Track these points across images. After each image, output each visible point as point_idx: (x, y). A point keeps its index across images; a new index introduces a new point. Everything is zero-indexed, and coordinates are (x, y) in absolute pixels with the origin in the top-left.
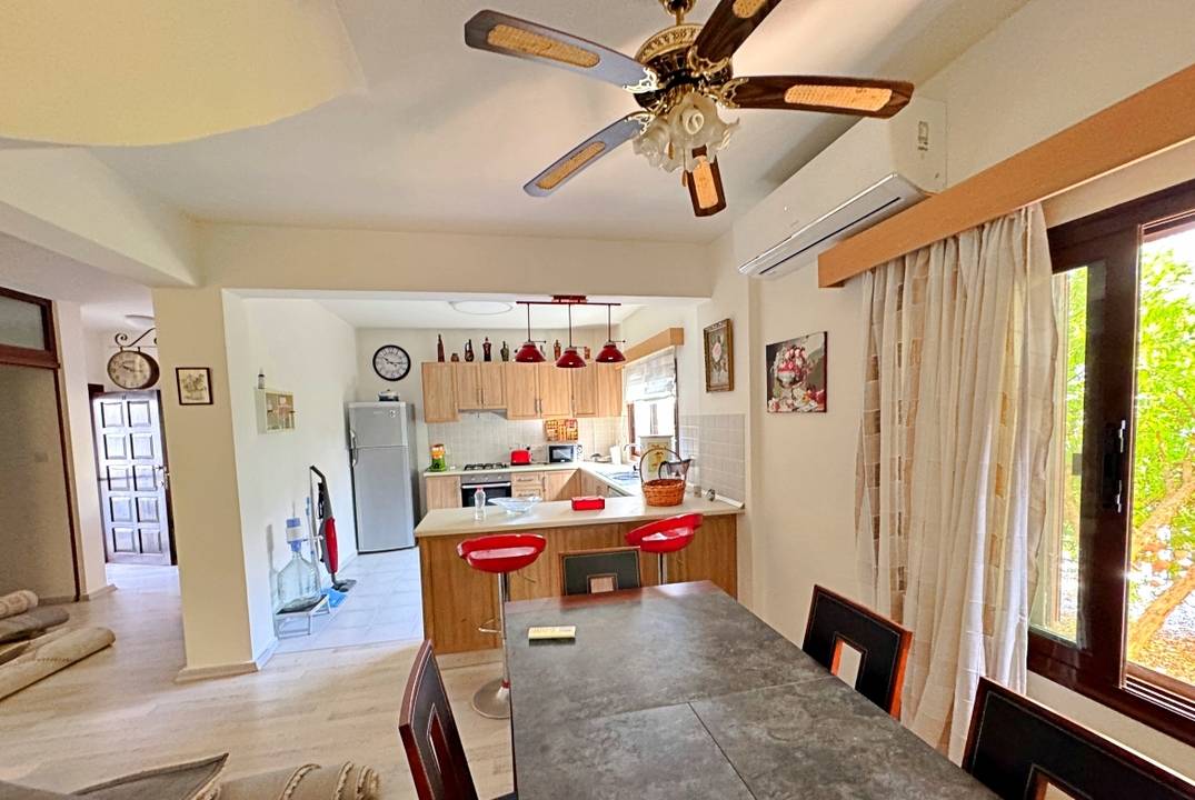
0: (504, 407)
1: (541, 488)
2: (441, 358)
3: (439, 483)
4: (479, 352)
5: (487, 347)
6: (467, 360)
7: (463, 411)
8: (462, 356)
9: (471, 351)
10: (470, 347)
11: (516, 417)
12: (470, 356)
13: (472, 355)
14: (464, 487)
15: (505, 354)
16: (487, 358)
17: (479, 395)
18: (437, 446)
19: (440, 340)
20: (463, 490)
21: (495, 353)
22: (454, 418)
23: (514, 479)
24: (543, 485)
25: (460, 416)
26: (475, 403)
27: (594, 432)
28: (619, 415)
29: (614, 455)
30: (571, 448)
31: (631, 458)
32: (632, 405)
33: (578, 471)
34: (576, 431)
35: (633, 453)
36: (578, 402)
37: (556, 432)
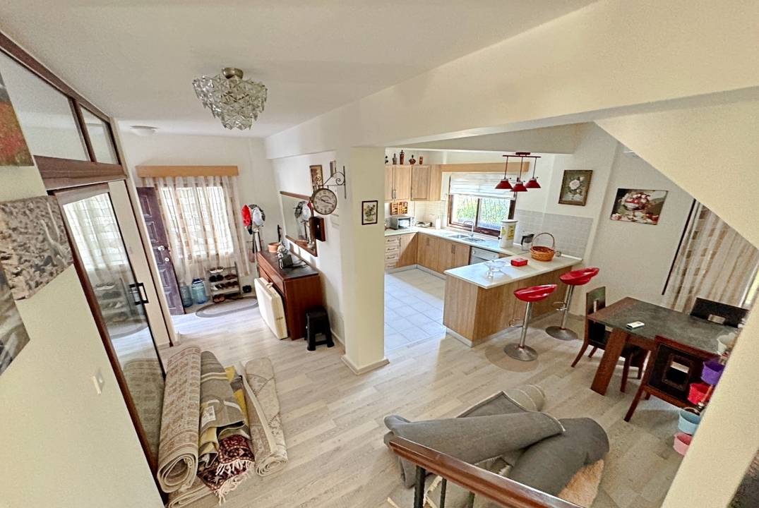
1: (398, 245)
24: (400, 243)
27: (415, 209)
28: (439, 200)
29: (438, 224)
30: (409, 219)
31: (448, 226)
32: (452, 196)
33: (418, 233)
34: (406, 208)
35: (450, 223)
36: (415, 192)
37: (396, 209)
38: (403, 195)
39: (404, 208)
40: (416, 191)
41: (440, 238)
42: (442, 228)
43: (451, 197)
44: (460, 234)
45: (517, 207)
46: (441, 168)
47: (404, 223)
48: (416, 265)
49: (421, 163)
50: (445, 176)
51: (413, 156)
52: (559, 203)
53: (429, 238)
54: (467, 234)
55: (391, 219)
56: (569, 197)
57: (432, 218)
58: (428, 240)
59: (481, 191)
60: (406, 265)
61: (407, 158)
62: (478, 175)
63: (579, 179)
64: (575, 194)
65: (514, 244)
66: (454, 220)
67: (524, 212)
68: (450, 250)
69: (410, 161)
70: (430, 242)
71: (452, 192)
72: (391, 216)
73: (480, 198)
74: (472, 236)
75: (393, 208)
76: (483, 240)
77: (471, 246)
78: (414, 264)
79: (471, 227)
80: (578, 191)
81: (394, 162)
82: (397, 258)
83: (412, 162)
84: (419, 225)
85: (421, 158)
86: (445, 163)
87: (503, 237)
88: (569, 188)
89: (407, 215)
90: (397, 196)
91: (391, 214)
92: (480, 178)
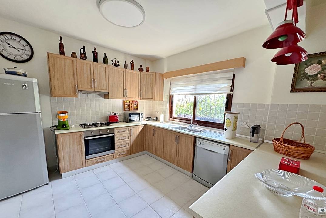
0: (107, 91)
1: (129, 135)
2: (62, 53)
3: (68, 137)
4: (90, 56)
5: (95, 54)
6: (82, 59)
7: (81, 91)
8: (78, 55)
9: (84, 53)
10: (84, 51)
11: (113, 97)
12: (84, 56)
13: (85, 57)
14: (86, 138)
15: (105, 60)
16: (96, 60)
17: (92, 83)
18: (63, 113)
19: (61, 40)
20: (85, 140)
21: (100, 58)
22: (75, 95)
23: (116, 131)
24: (130, 133)
25: (79, 94)
26: (89, 87)
27: (144, 107)
28: (162, 100)
29: (162, 118)
30: (139, 114)
31: (169, 120)
32: (172, 96)
33: (146, 125)
34: (137, 106)
35: (171, 118)
36: (143, 93)
37: (129, 106)
38: (133, 95)
39: (136, 105)
40: (144, 93)
41: (165, 129)
42: (165, 121)
43: (171, 97)
44: (180, 126)
45: (234, 101)
46: (163, 76)
47: (133, 118)
48: (145, 151)
49: (148, 71)
50: (166, 82)
51: (141, 66)
52: (292, 91)
53: (156, 128)
54: (187, 126)
55: (124, 114)
56: (307, 84)
57: (157, 114)
58: (154, 131)
59: (197, 90)
60: (136, 152)
61: (136, 67)
62: (194, 77)
63: (320, 63)
64: (314, 80)
65: (236, 135)
66: (174, 115)
67: (242, 105)
68: (174, 141)
69: (139, 69)
70: (156, 133)
71: (172, 93)
72: (124, 112)
73: (196, 96)
74: (192, 127)
75: (126, 105)
76: (203, 131)
77: (195, 138)
78: (144, 150)
79: (190, 120)
80: (319, 76)
81: (125, 66)
82: (127, 147)
83: (141, 70)
84: (147, 120)
85: (148, 68)
86: (165, 72)
87: (230, 129)
88: (305, 74)
89: (138, 112)
90: (127, 95)
91: (124, 110)
92: (195, 79)
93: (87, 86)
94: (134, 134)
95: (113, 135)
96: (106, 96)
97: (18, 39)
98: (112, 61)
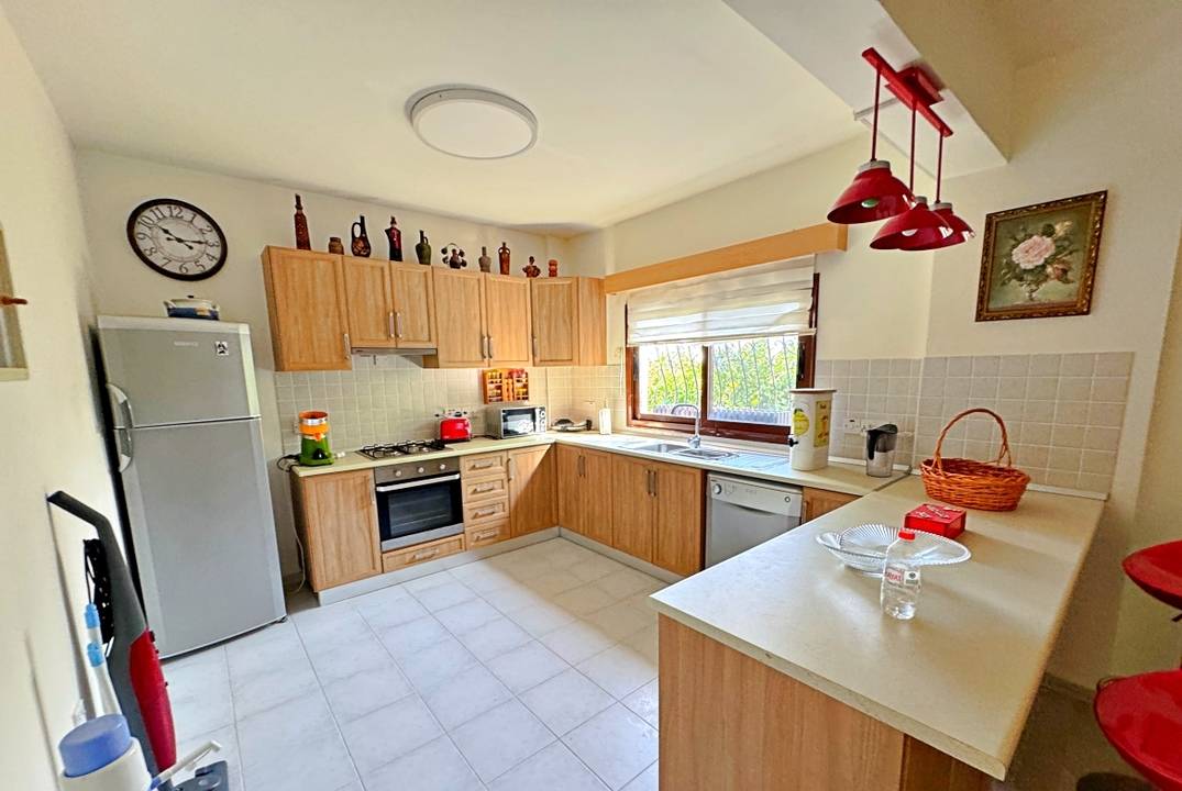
0: (431, 345)
1: (504, 476)
2: (303, 243)
3: (331, 486)
4: (379, 244)
5: (393, 235)
6: (357, 254)
7: (360, 351)
8: (347, 243)
9: (364, 238)
10: (363, 230)
11: (452, 364)
12: (362, 246)
13: (367, 247)
14: (382, 489)
15: (423, 252)
16: (396, 254)
17: (389, 322)
18: (313, 416)
19: (299, 207)
20: (379, 494)
21: (408, 247)
22: (343, 363)
23: (465, 465)
24: (508, 471)
25: (354, 359)
26: (383, 337)
27: (547, 387)
28: (604, 363)
29: (604, 420)
30: (532, 412)
31: (628, 425)
32: (635, 350)
33: (555, 445)
34: (526, 386)
35: (635, 418)
36: (542, 343)
37: (499, 388)
38: (511, 352)
39: (520, 385)
40: (545, 343)
41: (613, 453)
42: (615, 431)
43: (631, 354)
44: (662, 442)
45: (821, 355)
46: (600, 286)
47: (520, 424)
48: (556, 529)
49: (553, 273)
50: (614, 304)
51: (532, 259)
52: (979, 318)
53: (586, 453)
54: (685, 441)
55: (487, 414)
56: (1018, 294)
57: (589, 409)
58: (582, 460)
59: (709, 326)
60: (530, 530)
61: (518, 262)
62: (697, 285)
63: (1049, 232)
64: (1038, 283)
65: (830, 459)
66: (644, 409)
67: (846, 366)
68: (642, 489)
69: (526, 270)
70: (588, 469)
71: (633, 340)
72: (484, 406)
73: (707, 344)
74: (698, 443)
75: (490, 386)
76: (730, 454)
77: (705, 472)
78: (553, 525)
79: (691, 422)
80: (1049, 270)
81: (484, 265)
82: (500, 514)
83: (532, 272)
84: (559, 427)
85: (552, 263)
86: (610, 272)
87: (805, 440)
88: (1012, 266)
89: (527, 404)
90: (494, 352)
91: (486, 399)
92: (702, 293)
93: (376, 337)
94: (520, 474)
95: (457, 477)
96: (429, 360)
97: (188, 214)
98: (444, 251)
